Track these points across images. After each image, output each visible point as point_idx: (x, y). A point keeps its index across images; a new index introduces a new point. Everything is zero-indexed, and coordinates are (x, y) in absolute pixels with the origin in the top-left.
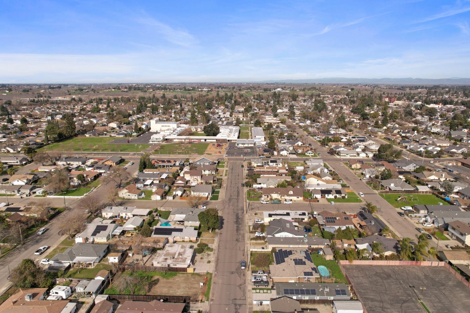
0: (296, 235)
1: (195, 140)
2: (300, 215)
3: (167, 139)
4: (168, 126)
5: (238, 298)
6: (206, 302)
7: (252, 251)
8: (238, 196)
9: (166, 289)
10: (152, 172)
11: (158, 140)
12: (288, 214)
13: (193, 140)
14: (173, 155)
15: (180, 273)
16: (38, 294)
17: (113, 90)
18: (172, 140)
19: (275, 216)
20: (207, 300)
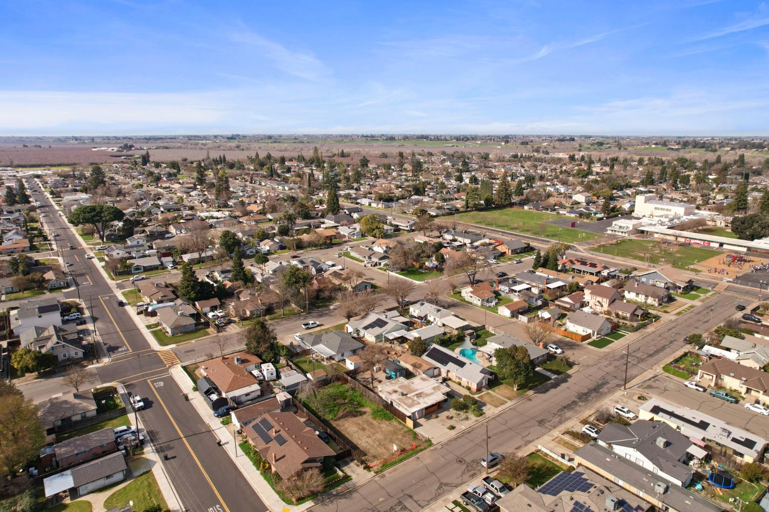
0: (661, 470)
1: (697, 241)
2: (734, 440)
3: (642, 232)
4: (667, 210)
5: (415, 498)
6: (372, 472)
7: (540, 451)
8: (651, 355)
9: (355, 429)
10: (546, 275)
11: (622, 230)
12: (703, 425)
13: (692, 241)
14: (622, 259)
15: (396, 420)
16: (250, 361)
17: (653, 146)
18: (652, 233)
19: (665, 415)
20: (377, 473)
